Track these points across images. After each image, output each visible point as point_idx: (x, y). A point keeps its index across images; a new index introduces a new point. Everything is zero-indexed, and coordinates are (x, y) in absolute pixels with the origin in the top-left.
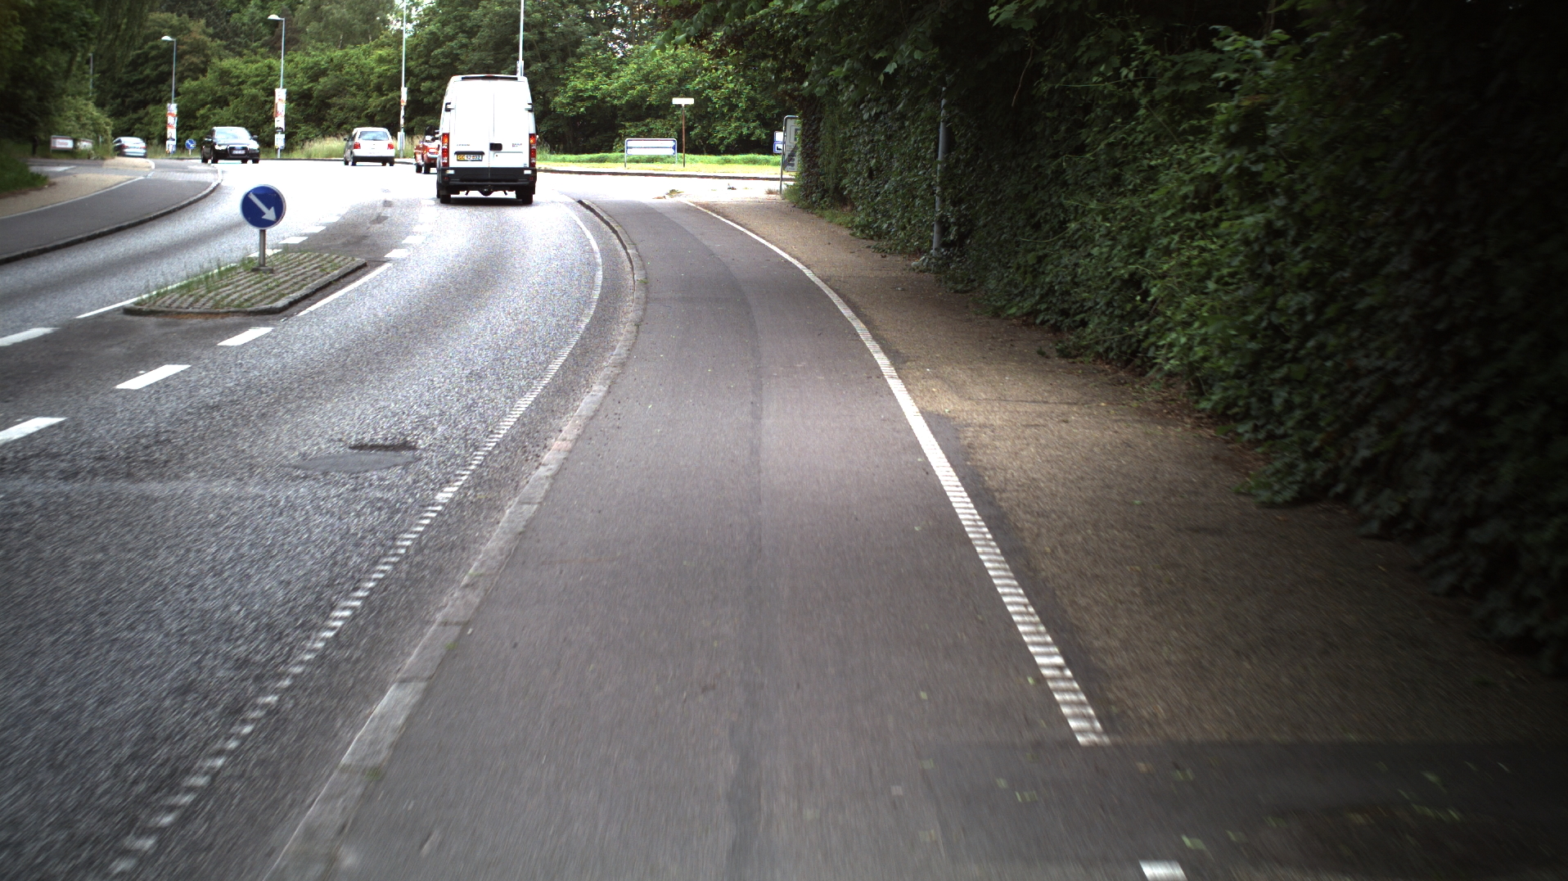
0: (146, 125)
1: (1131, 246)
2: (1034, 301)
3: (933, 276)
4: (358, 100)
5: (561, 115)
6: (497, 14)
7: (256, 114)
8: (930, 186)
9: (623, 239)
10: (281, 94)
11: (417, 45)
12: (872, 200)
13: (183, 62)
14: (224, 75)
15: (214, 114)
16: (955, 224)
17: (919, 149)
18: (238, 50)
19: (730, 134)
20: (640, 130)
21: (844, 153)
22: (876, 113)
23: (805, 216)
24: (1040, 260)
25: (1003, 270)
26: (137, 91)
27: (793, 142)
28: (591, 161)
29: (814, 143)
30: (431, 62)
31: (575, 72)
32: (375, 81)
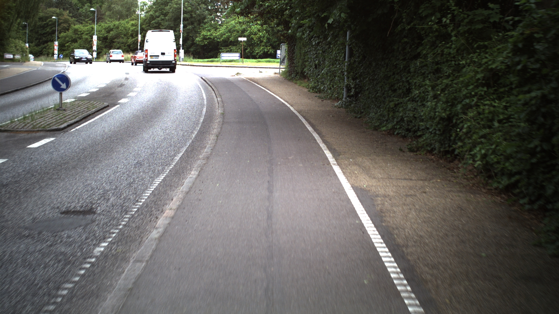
0: (47, 49)
1: (447, 102)
2: (393, 124)
3: (344, 109)
4: (124, 40)
5: (198, 45)
6: (174, 8)
7: (87, 45)
8: (342, 72)
9: (216, 94)
10: (95, 38)
11: (146, 19)
12: (317, 77)
13: (61, 26)
14: (76, 31)
15: (72, 45)
16: (354, 88)
17: (337, 57)
18: (81, 21)
19: (260, 51)
20: (227, 50)
21: (305, 58)
22: (318, 42)
23: (290, 83)
24: (396, 105)
25: (377, 109)
26: (45, 37)
27: (284, 54)
28: (208, 61)
29: (293, 54)
30: (151, 26)
31: (203, 29)
32: (131, 33)
